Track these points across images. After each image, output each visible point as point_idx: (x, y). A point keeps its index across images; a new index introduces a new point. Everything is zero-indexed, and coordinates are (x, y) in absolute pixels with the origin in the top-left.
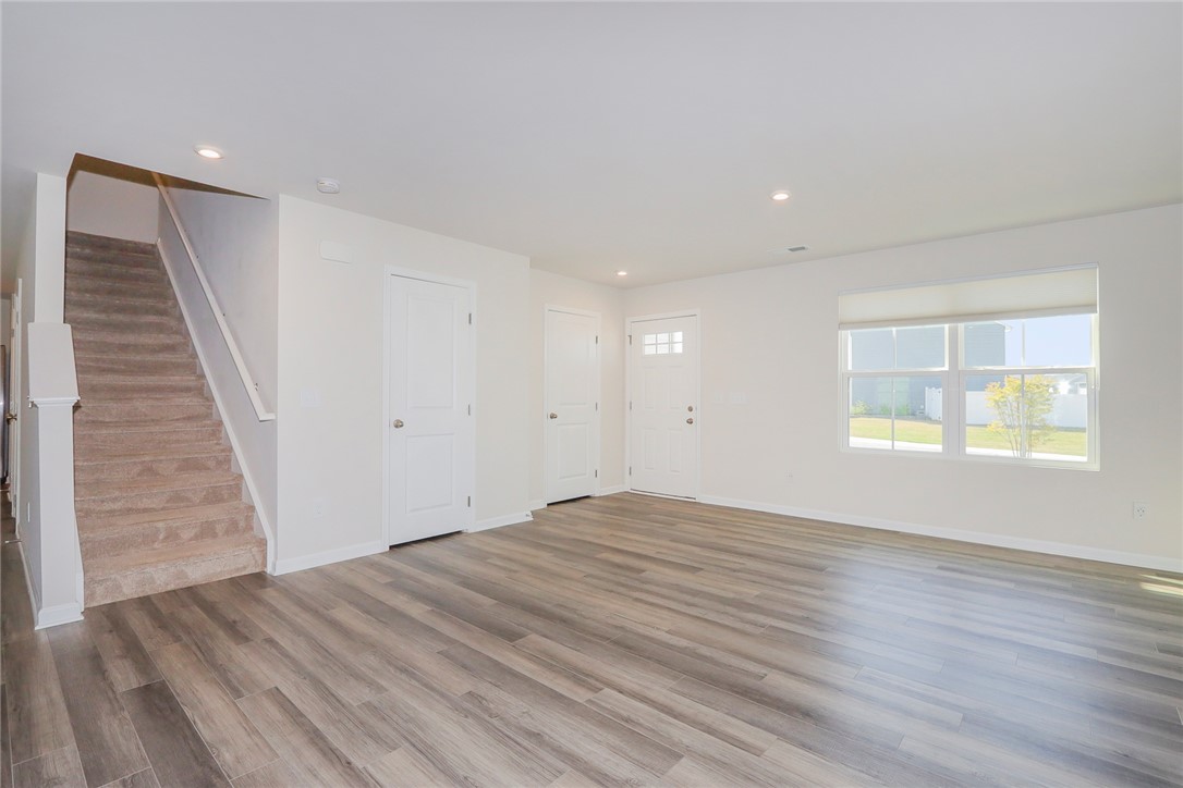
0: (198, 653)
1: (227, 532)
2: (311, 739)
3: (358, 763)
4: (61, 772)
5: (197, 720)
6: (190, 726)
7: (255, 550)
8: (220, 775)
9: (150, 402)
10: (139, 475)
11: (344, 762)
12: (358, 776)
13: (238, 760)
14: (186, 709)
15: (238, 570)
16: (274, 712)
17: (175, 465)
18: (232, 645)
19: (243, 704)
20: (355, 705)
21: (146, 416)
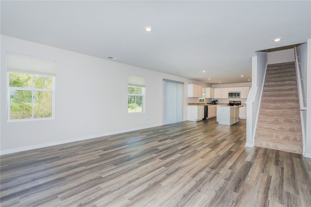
0: (264, 162)
1: (293, 140)
2: (266, 188)
3: (269, 198)
4: (228, 165)
5: (251, 172)
6: (249, 171)
7: (299, 147)
8: (244, 180)
9: (281, 104)
10: (274, 121)
11: (267, 196)
12: (266, 200)
13: (249, 181)
14: (251, 168)
15: (293, 151)
16: (265, 179)
17: (283, 120)
18: (273, 164)
19: (261, 174)
20: (285, 190)
21: (280, 107)
